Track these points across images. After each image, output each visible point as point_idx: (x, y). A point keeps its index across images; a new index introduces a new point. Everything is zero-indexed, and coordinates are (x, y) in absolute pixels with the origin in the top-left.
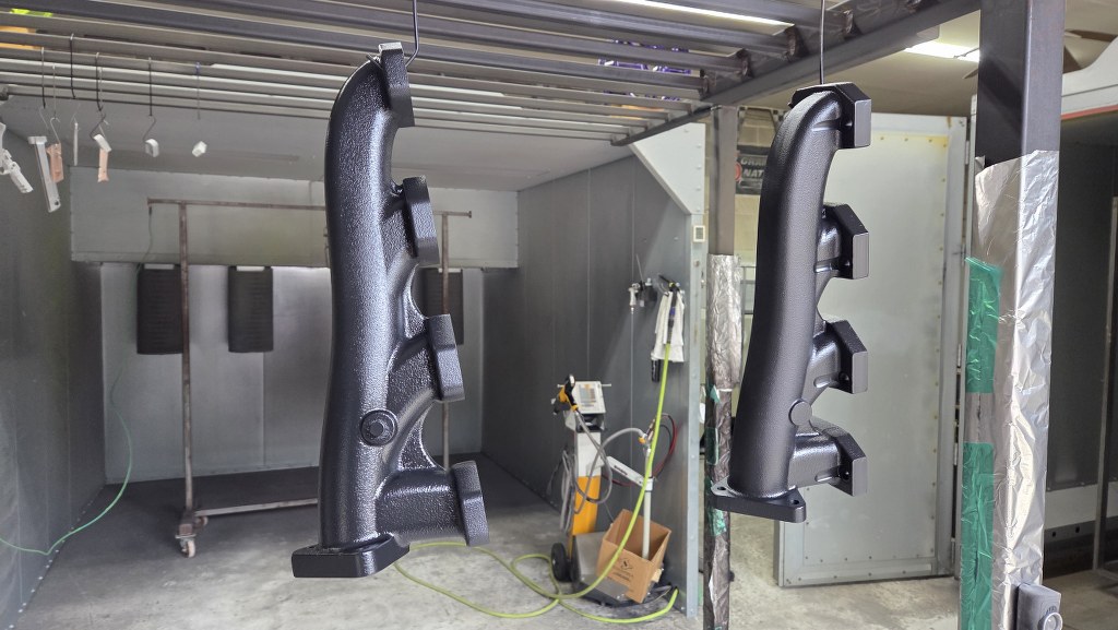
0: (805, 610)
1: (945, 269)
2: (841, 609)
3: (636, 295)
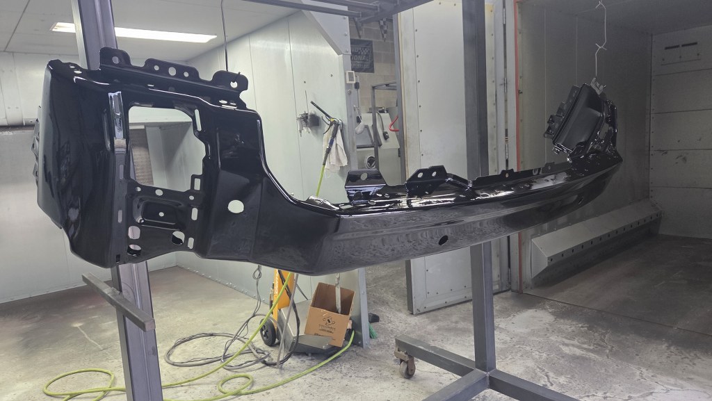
0: (435, 327)
1: (496, 95)
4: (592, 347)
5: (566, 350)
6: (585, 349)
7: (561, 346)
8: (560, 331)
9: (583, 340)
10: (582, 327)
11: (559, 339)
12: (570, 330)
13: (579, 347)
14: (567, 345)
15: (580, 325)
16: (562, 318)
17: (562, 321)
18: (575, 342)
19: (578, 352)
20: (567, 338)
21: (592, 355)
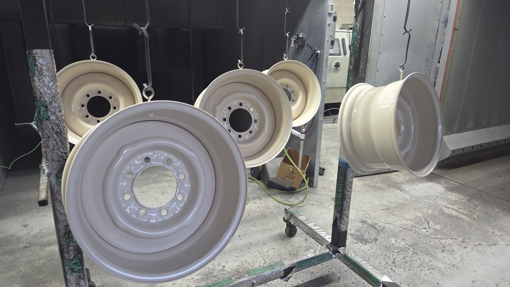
1: (438, 30)
2: (376, 183)
3: (295, 41)
4: (465, 212)
5: (447, 211)
6: (460, 212)
7: (444, 208)
8: (447, 199)
9: (460, 206)
10: (463, 199)
11: (444, 204)
12: (454, 199)
13: (456, 211)
14: (448, 208)
15: (462, 198)
16: (450, 191)
17: (450, 193)
18: (455, 207)
19: (454, 213)
20: (449, 204)
21: (463, 217)
